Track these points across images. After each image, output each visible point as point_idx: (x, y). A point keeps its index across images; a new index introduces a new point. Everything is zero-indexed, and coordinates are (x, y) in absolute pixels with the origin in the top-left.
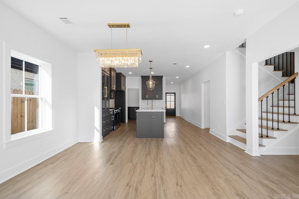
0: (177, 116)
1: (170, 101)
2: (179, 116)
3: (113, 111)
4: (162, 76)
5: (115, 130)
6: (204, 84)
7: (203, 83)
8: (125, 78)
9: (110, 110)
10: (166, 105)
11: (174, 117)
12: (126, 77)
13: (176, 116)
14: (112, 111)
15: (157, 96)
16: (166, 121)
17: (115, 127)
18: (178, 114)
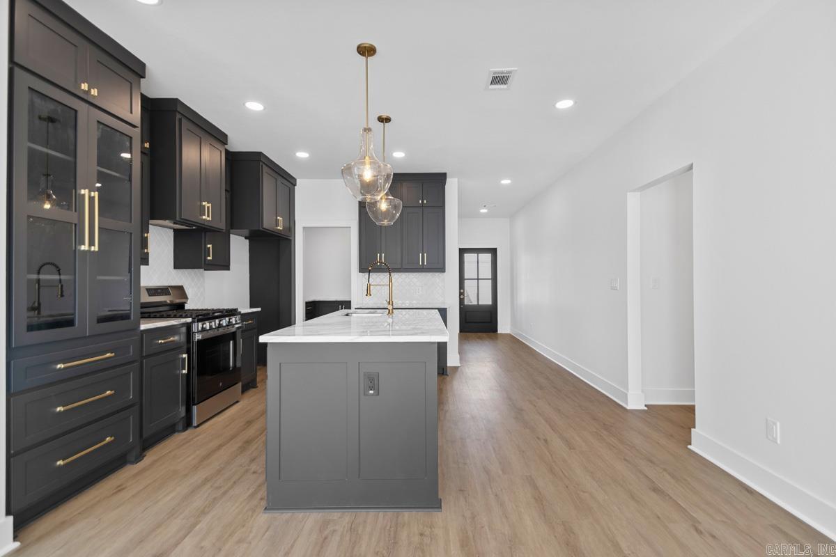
0: (503, 332)
1: (478, 279)
2: (508, 332)
3: (189, 326)
4: (445, 175)
5: (198, 426)
6: (638, 194)
7: (634, 191)
8: (295, 185)
9: (144, 326)
10: (461, 294)
11: (491, 338)
12: (298, 181)
13: (499, 332)
14: (184, 330)
15: (423, 259)
16: (461, 359)
17: (195, 408)
18: (504, 327)
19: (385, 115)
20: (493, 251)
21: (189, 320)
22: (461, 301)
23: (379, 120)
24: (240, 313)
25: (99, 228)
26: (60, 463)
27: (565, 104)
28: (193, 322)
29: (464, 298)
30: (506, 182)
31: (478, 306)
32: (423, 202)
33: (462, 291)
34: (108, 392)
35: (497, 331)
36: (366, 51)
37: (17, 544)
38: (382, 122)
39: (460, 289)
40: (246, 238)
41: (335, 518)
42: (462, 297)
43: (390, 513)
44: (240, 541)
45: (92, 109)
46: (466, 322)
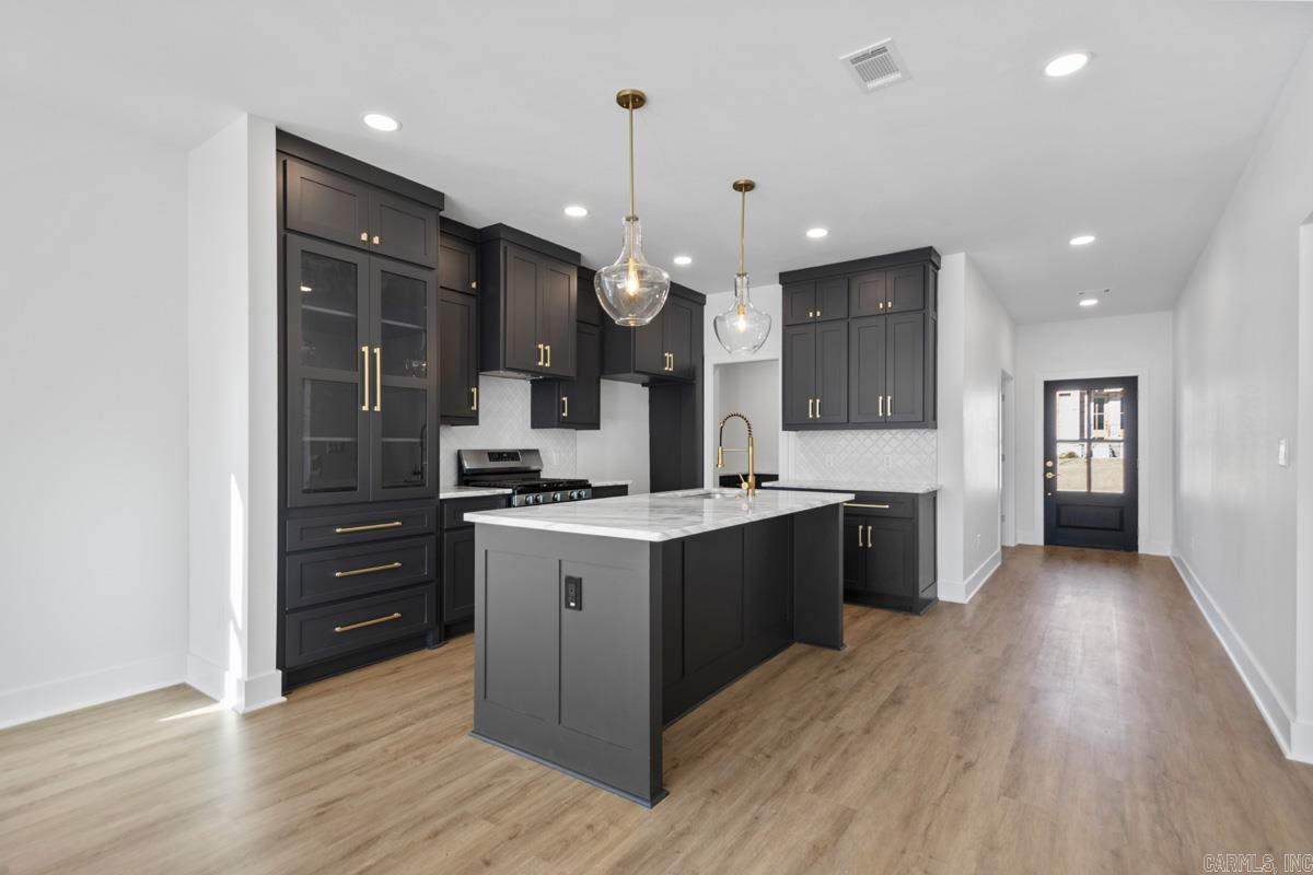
19: (742, 179)
20: (1130, 385)
21: (509, 491)
22: (1049, 485)
23: (736, 189)
24: (590, 486)
25: (382, 386)
26: (338, 629)
27: (1066, 65)
28: (513, 494)
29: (1054, 478)
30: (1082, 241)
31: (1089, 494)
32: (886, 305)
33: (1050, 464)
34: (396, 564)
35: (1136, 548)
36: (632, 101)
37: (284, 699)
38: (741, 190)
39: (1046, 461)
40: (643, 385)
41: (525, 767)
42: (1050, 475)
43: (587, 786)
44: (416, 758)
45: (373, 258)
46: (1059, 526)
